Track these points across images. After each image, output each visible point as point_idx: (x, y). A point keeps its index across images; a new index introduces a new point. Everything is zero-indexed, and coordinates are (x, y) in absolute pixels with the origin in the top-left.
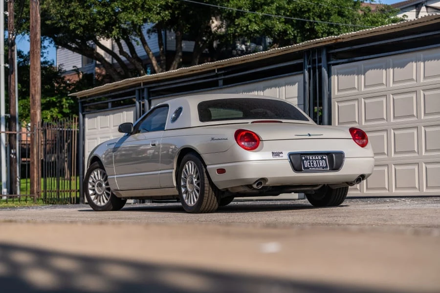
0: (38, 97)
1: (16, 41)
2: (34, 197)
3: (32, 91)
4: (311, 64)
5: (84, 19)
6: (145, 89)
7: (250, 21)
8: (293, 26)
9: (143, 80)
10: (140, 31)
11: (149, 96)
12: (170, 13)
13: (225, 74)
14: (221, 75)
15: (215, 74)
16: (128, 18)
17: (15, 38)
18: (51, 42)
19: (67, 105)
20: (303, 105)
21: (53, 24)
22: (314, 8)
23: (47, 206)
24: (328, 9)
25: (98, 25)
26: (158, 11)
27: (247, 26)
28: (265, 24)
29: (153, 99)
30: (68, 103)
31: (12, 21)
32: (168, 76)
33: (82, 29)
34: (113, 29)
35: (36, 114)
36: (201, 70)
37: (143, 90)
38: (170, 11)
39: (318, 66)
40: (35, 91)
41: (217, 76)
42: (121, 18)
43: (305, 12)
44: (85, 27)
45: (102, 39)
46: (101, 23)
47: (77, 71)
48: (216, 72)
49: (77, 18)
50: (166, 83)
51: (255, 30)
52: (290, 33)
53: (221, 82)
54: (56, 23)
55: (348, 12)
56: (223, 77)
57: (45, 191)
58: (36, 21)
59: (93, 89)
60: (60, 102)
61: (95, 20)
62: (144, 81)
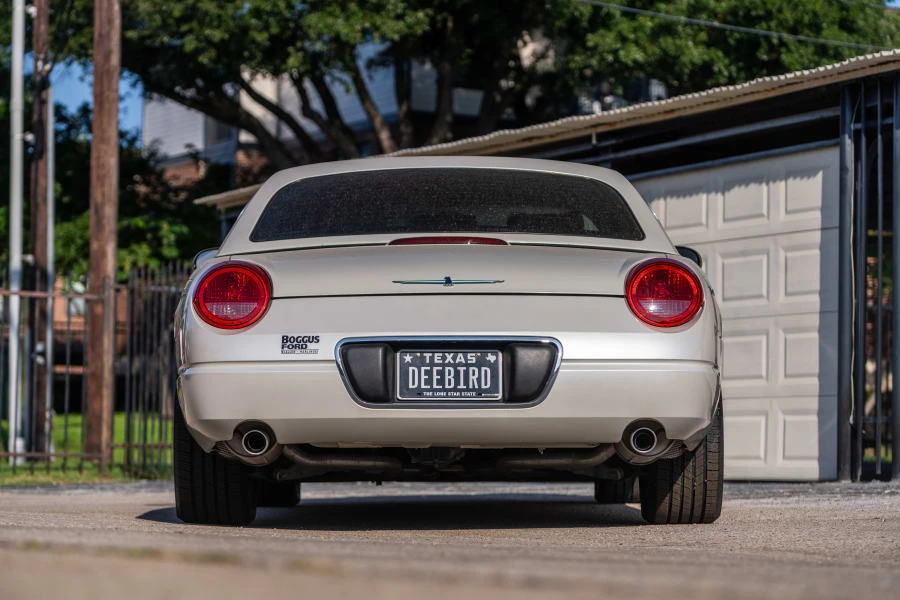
0: (110, 211)
1: (53, 77)
2: (100, 459)
3: (96, 194)
4: (863, 119)
5: (218, 27)
7: (623, 39)
8: (727, 54)
10: (354, 58)
12: (427, 15)
14: (606, 149)
15: (591, 147)
16: (327, 26)
17: (50, 71)
18: (134, 85)
19: (172, 237)
20: (837, 231)
21: (142, 38)
22: (780, 11)
23: (134, 483)
24: (815, 14)
25: (253, 41)
26: (399, 11)
27: (615, 52)
28: (660, 48)
30: (173, 232)
31: (43, 29)
33: (212, 53)
34: (288, 55)
35: (103, 254)
36: (552, 137)
38: (430, 12)
39: (882, 126)
40: (103, 194)
41: (594, 152)
42: (309, 27)
43: (759, 19)
44: (221, 47)
45: (259, 77)
46: (261, 37)
47: (194, 157)
48: (594, 141)
49: (202, 24)
51: (635, 62)
52: (720, 72)
54: (150, 37)
55: (865, 20)
56: (612, 156)
57: (128, 446)
58: (110, 22)
60: (156, 230)
61: (245, 30)
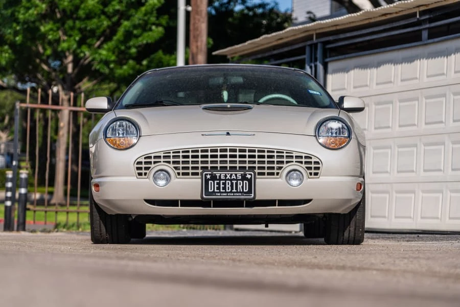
6: (319, 46)
9: (316, 30)
11: (325, 56)
13: (431, 21)
14: (424, 21)
15: (416, 20)
29: (331, 61)
32: (350, 23)
36: (396, 13)
37: (316, 45)
41: (419, 23)
48: (418, 17)
50: (348, 35)
53: (425, 34)
56: (428, 26)
59: (246, 43)
62: (318, 31)
